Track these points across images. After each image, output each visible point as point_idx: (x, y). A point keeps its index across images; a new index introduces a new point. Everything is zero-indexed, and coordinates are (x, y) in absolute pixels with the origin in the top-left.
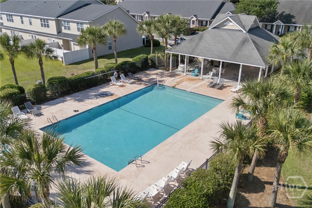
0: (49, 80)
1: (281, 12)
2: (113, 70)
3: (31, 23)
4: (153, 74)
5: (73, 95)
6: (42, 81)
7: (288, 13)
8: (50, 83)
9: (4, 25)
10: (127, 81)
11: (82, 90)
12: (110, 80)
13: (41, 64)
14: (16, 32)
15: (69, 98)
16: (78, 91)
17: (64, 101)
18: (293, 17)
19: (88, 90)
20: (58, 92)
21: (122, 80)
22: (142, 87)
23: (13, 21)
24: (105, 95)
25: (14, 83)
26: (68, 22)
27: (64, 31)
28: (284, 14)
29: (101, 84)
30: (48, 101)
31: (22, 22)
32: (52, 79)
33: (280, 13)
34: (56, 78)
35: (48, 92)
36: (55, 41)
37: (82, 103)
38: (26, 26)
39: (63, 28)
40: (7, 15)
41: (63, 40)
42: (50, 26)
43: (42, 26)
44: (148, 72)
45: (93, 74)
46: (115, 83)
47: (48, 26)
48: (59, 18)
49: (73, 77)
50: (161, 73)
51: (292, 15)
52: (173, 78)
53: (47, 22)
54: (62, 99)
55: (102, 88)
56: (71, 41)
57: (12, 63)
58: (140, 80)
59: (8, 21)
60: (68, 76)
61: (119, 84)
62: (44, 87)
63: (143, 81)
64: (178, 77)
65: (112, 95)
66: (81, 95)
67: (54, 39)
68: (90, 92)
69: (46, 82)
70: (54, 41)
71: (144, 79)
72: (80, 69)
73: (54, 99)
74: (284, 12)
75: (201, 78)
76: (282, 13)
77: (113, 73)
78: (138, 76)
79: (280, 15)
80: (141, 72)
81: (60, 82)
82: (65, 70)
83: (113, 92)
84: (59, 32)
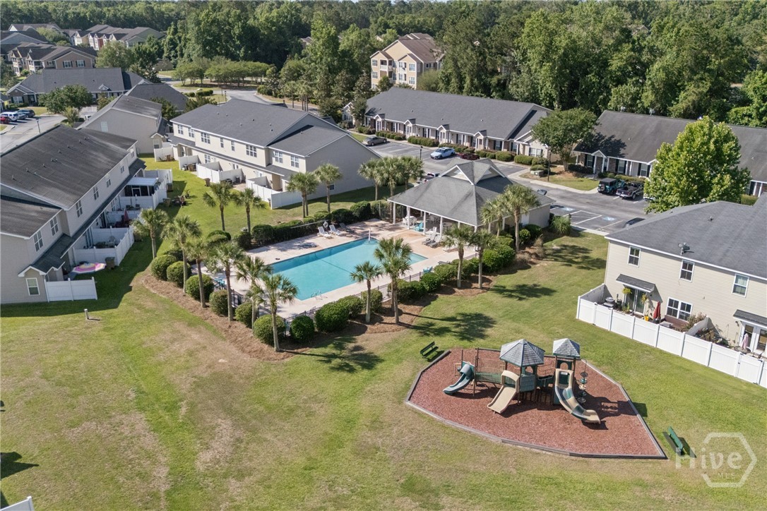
0: (254, 228)
1: (610, 136)
2: (323, 219)
3: (233, 148)
4: (372, 226)
5: (277, 244)
6: (247, 228)
7: (618, 139)
8: (255, 231)
9: (196, 145)
10: (337, 233)
11: (286, 240)
12: (318, 231)
13: (248, 212)
14: (211, 157)
15: (272, 247)
16: (282, 241)
17: (267, 250)
18: (623, 145)
19: (293, 240)
20: (262, 241)
21: (331, 231)
22: (352, 240)
23: (209, 143)
24: (308, 246)
25: (221, 229)
26: (280, 153)
27: (275, 163)
28: (613, 139)
29: (308, 235)
30: (252, 249)
31: (222, 146)
32: (257, 227)
33: (607, 138)
34: (261, 227)
35: (252, 241)
36: (263, 176)
37: (284, 253)
38: (227, 151)
39: (274, 159)
40: (202, 133)
41: (273, 175)
42: (257, 155)
43: (248, 154)
44: (367, 223)
45: (300, 223)
46: (322, 234)
47: (255, 155)
48: (269, 147)
49: (278, 225)
50: (382, 224)
51: (623, 142)
52: (392, 232)
53: (255, 151)
54: (266, 247)
55: (308, 239)
56: (283, 178)
57: (222, 210)
58: (352, 232)
59: (203, 141)
60: (274, 224)
61: (327, 235)
62: (249, 234)
63: (356, 234)
64: (399, 231)
65: (316, 246)
66: (285, 245)
67: (262, 172)
68: (294, 242)
69: (252, 228)
70: (261, 174)
71: (358, 231)
72: (289, 216)
73: (258, 247)
74: (613, 137)
75: (424, 234)
76: (610, 138)
77: (323, 222)
78: (351, 227)
79: (607, 140)
80: (358, 223)
81: (265, 230)
82: (271, 216)
83: (317, 244)
84: (269, 164)
